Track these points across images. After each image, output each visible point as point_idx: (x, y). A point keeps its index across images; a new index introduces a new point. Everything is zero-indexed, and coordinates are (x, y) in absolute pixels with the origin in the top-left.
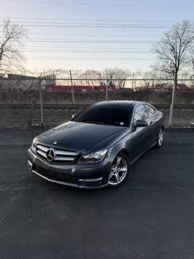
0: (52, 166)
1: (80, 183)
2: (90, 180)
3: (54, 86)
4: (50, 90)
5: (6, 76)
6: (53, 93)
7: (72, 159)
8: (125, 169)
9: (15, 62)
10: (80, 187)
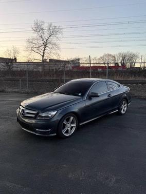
0: (24, 119)
1: (37, 132)
2: (42, 130)
3: (78, 67)
4: (75, 70)
5: (48, 60)
6: (77, 72)
7: (33, 116)
8: (74, 125)
9: (54, 51)
10: (37, 134)
